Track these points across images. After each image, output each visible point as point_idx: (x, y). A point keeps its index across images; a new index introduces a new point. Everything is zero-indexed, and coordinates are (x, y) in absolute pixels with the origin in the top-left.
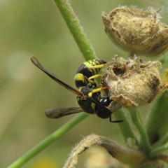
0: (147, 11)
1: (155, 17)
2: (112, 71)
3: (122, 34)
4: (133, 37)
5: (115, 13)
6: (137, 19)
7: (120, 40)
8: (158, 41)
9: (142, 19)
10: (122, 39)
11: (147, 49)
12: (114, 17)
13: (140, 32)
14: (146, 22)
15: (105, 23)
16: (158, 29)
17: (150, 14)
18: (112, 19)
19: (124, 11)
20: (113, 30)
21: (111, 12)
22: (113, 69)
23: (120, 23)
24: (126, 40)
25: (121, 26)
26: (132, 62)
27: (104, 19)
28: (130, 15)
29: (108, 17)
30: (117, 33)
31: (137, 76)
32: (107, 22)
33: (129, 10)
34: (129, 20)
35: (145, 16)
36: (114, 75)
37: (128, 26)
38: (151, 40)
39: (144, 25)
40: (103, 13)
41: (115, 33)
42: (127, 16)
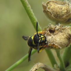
0: (64, 2)
1: (69, 5)
2: (48, 31)
3: (53, 13)
4: (58, 15)
5: (48, 3)
6: (60, 6)
7: (51, 16)
8: (70, 17)
9: (62, 6)
10: (52, 16)
11: (65, 21)
12: (49, 5)
13: (61, 12)
14: (64, 7)
15: (44, 8)
16: (70, 11)
17: (66, 3)
18: (47, 6)
19: (53, 2)
20: (48, 11)
21: (47, 2)
22: (49, 30)
23: (51, 8)
24: (54, 16)
25: (52, 9)
26: (58, 27)
27: (43, 6)
28: (56, 4)
29: (45, 5)
30: (50, 12)
31: (61, 34)
33: (55, 1)
34: (56, 6)
35: (64, 4)
36: (49, 33)
37: (56, 9)
38: (67, 16)
39: (63, 9)
40: (43, 3)
41: (49, 13)
42: (54, 4)
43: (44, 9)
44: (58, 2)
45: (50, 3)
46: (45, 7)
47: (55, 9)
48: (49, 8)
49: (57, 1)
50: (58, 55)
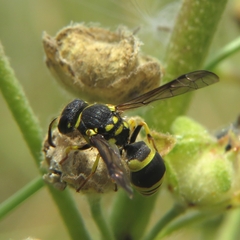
0: (117, 32)
1: (132, 43)
3: (78, 70)
4: (95, 76)
6: (102, 45)
7: (73, 81)
8: (137, 82)
9: (110, 46)
11: (119, 95)
12: (64, 41)
13: (107, 67)
14: (116, 51)
15: (48, 52)
16: (136, 64)
17: (123, 38)
18: (60, 45)
19: (80, 32)
20: (62, 64)
21: (58, 34)
23: (73, 51)
24: (83, 81)
25: (75, 58)
27: (47, 46)
28: (89, 39)
29: (53, 42)
30: (69, 68)
32: (51, 51)
33: (88, 29)
34: (89, 48)
35: (116, 39)
37: (88, 58)
38: (126, 82)
39: (113, 56)
40: (45, 36)
41: (65, 68)
42: (84, 40)
43: (50, 56)
44: (97, 32)
45: (69, 36)
46: (52, 48)
47: (85, 55)
48: (65, 54)
49: (91, 29)
50: (96, 212)
